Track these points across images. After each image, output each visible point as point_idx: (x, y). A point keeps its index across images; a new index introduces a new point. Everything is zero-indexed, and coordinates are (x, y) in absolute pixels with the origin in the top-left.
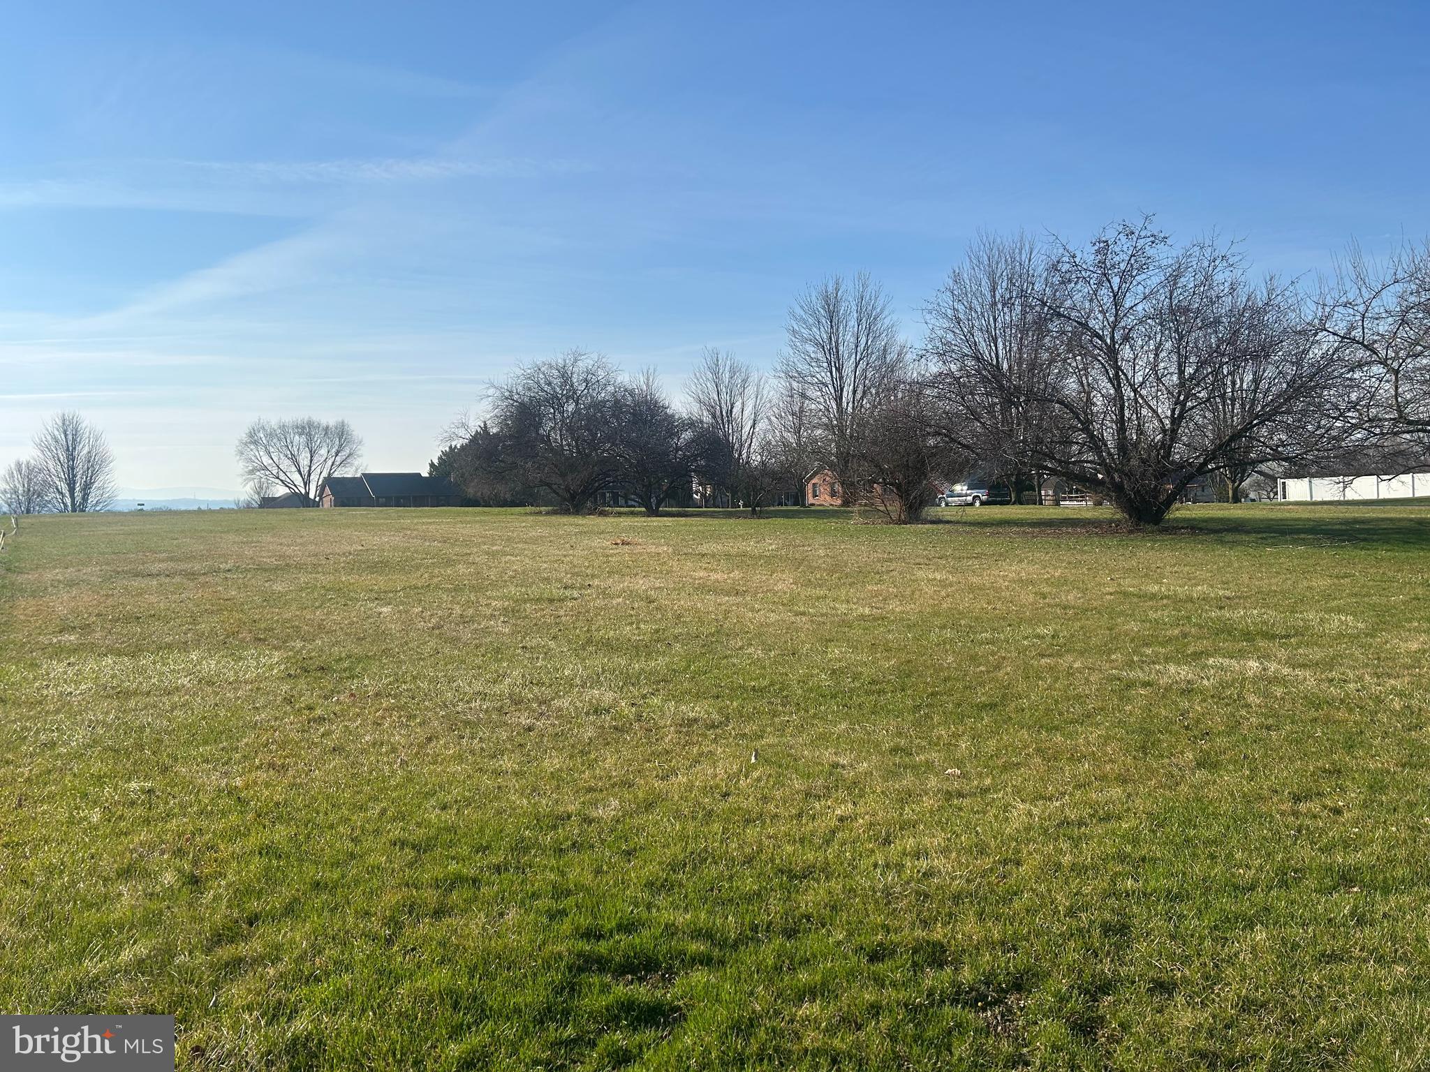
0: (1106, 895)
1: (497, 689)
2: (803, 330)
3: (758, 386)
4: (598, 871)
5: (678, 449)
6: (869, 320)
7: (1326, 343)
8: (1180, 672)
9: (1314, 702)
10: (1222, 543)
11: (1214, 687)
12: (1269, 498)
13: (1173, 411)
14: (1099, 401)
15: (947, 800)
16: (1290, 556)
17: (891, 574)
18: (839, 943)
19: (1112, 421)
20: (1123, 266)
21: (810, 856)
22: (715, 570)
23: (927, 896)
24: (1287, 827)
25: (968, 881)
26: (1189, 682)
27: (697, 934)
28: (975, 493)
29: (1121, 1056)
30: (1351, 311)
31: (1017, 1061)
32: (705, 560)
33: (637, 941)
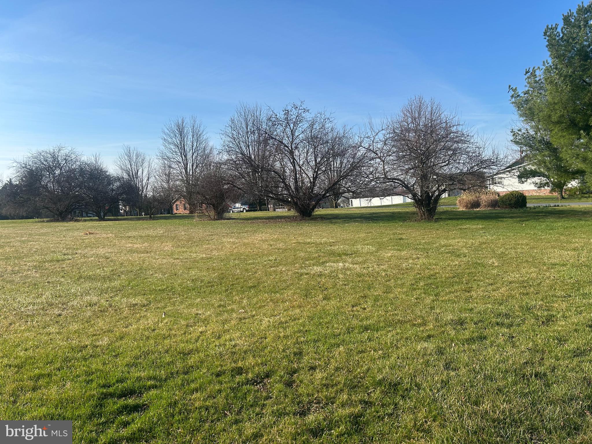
0: (295, 344)
2: (169, 139)
3: (149, 162)
4: (104, 364)
5: (113, 190)
6: (197, 136)
7: (362, 150)
8: (318, 269)
9: (359, 275)
10: (331, 223)
11: (329, 273)
12: (347, 206)
13: (313, 175)
14: (288, 171)
15: (240, 321)
16: (352, 227)
17: (213, 240)
18: (204, 373)
19: (293, 179)
20: (294, 120)
21: (191, 346)
22: (136, 243)
23: (235, 353)
24: (350, 315)
25: (249, 346)
26: (320, 272)
27: (150, 378)
28: (244, 207)
29: (300, 390)
30: (369, 140)
31: (268, 398)
32: (131, 239)
33: (125, 385)
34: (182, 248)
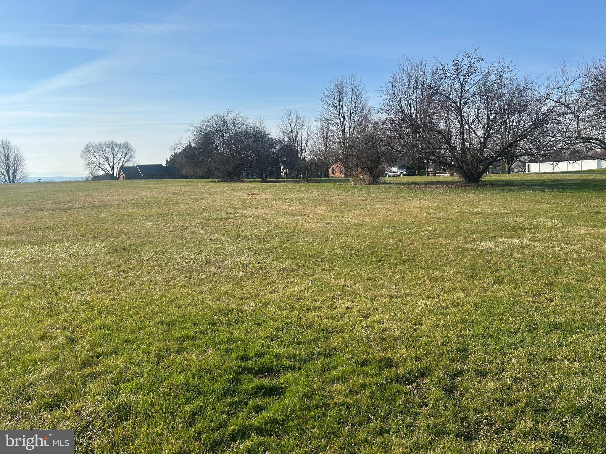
0: (458, 337)
1: (199, 257)
2: (328, 100)
3: (308, 125)
4: (246, 332)
5: (274, 153)
6: (356, 96)
7: (550, 104)
8: (486, 245)
9: (541, 256)
10: (503, 190)
11: (501, 250)
12: (522, 171)
13: (485, 134)
14: (453, 130)
15: (391, 299)
16: (531, 195)
17: (366, 206)
18: (348, 359)
19: (459, 139)
20: (465, 71)
21: (335, 324)
22: (292, 206)
23: (384, 339)
24: (531, 307)
25: (401, 332)
26: (490, 249)
27: (289, 357)
28: (401, 171)
29: (465, 402)
30: (560, 90)
31: (423, 405)
32: (287, 201)
33: (264, 361)
34: (334, 212)
